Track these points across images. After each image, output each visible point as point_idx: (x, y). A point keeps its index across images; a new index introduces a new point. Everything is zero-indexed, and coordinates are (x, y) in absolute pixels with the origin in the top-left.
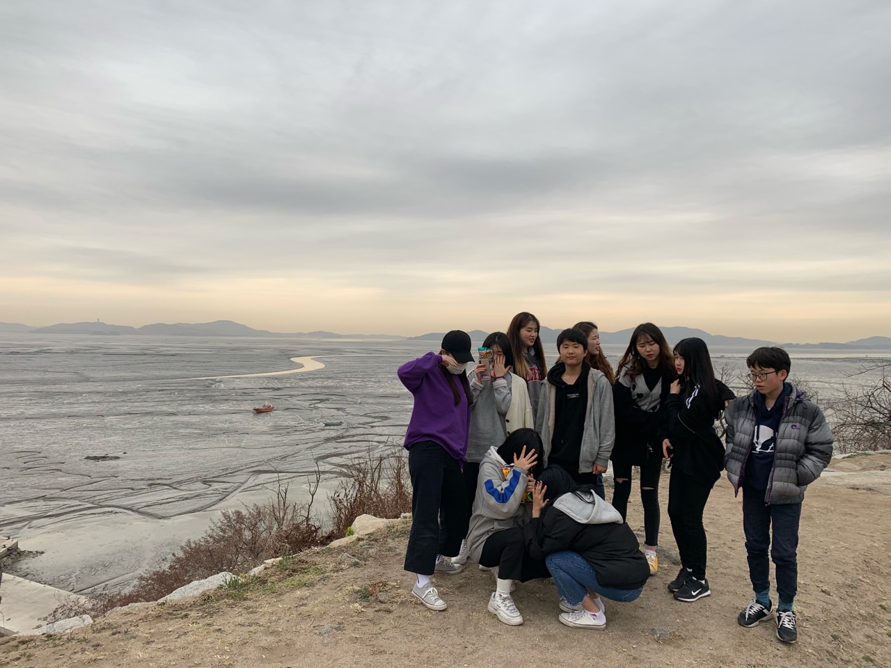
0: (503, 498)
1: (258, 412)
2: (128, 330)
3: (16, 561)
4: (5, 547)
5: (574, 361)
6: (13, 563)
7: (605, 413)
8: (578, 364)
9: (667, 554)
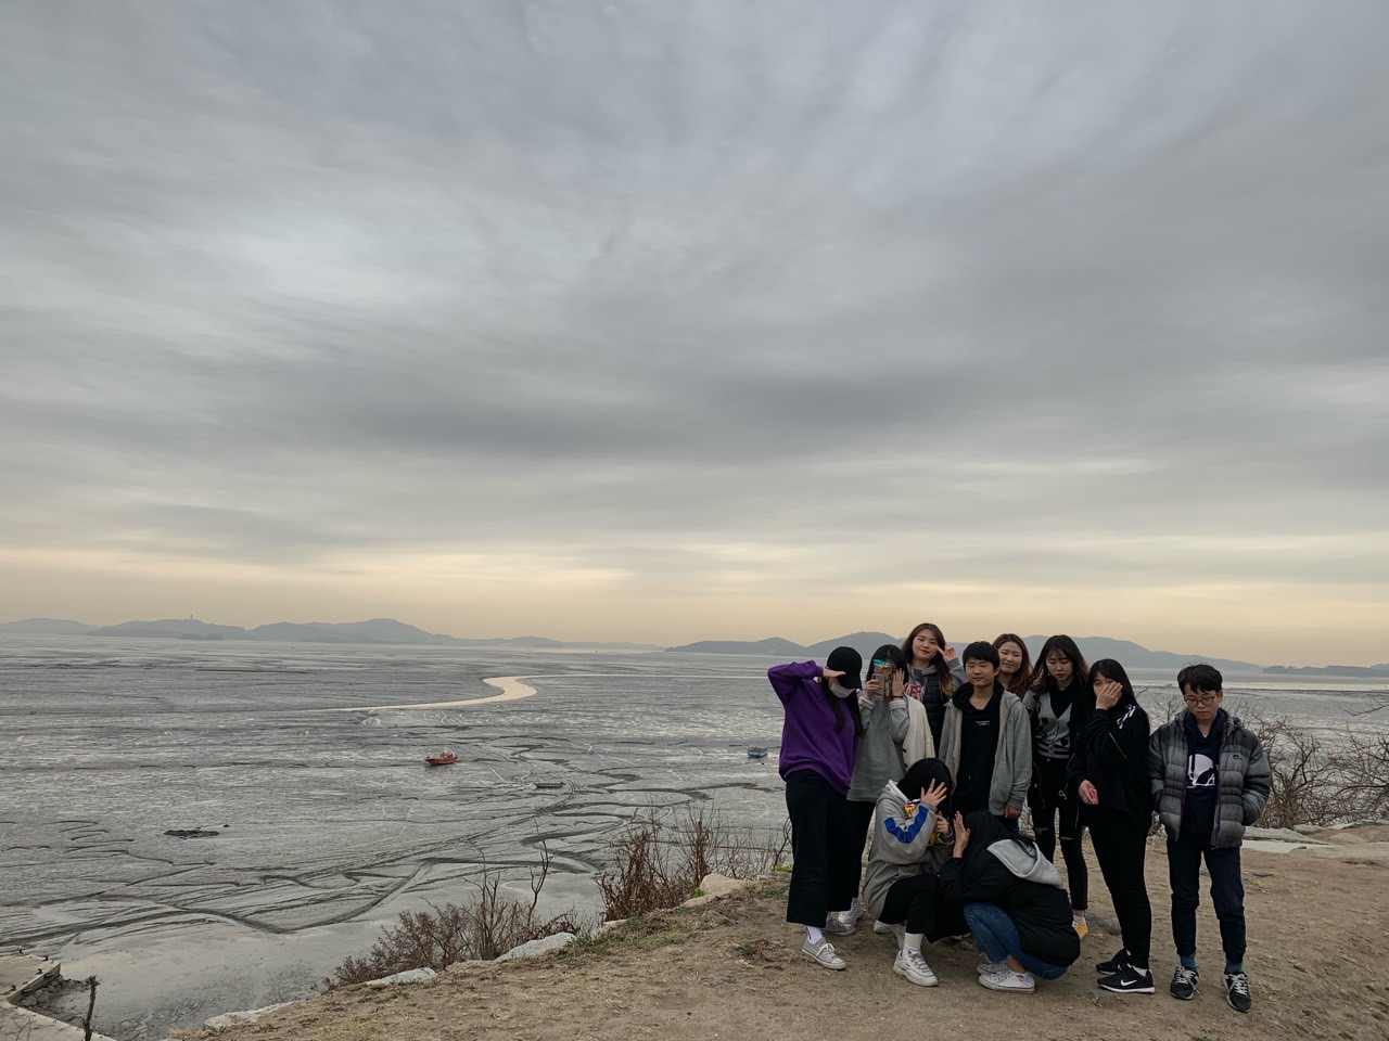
0: (906, 837)
1: (433, 764)
2: (237, 633)
3: (56, 996)
4: (41, 972)
5: (981, 683)
6: (51, 998)
7: (1019, 745)
8: (988, 685)
9: (1101, 923)
